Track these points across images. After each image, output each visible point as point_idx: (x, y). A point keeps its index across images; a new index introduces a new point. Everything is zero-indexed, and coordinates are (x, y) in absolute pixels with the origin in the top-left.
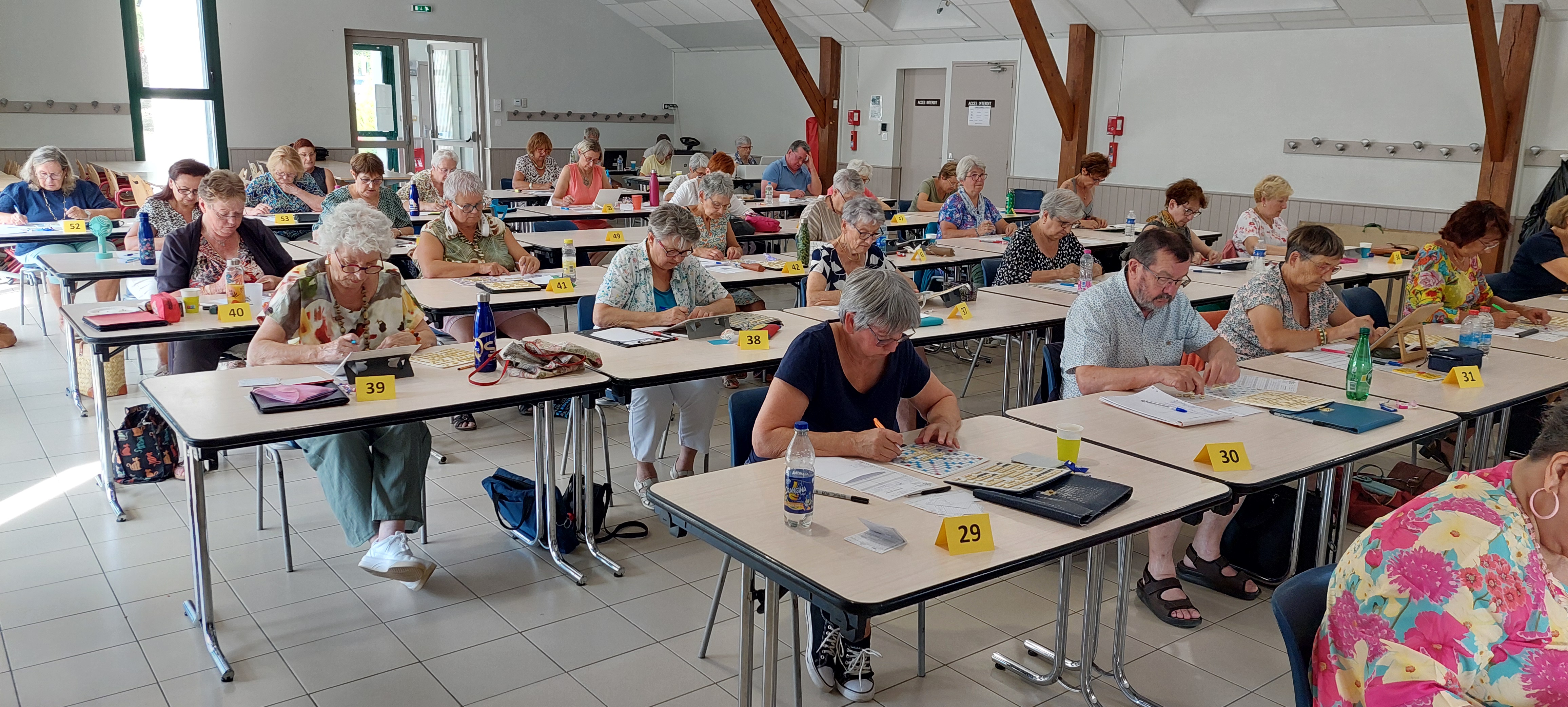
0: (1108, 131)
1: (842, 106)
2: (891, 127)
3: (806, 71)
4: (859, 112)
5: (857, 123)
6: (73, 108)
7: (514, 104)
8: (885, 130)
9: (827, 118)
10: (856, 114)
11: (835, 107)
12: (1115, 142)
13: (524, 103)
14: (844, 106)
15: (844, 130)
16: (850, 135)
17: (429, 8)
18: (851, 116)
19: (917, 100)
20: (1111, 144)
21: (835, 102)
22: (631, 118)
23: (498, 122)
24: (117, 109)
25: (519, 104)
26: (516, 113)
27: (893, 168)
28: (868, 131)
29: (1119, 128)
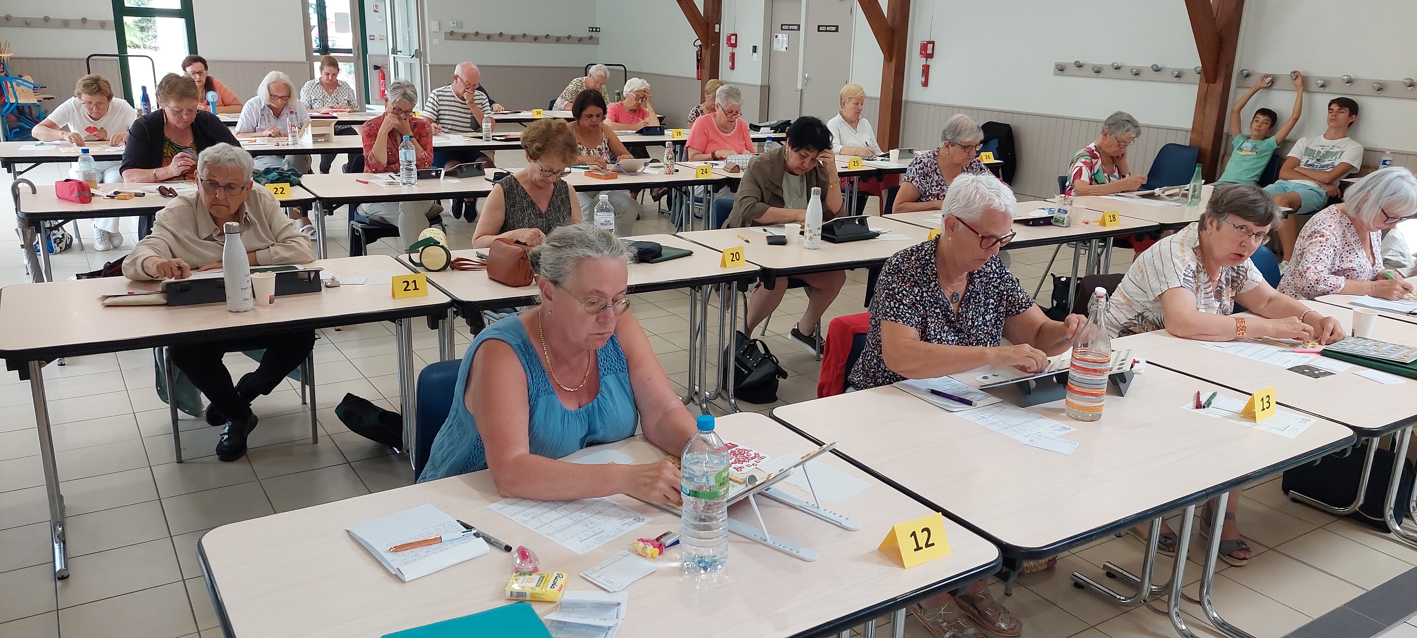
0: (920, 54)
1: (723, 29)
2: (760, 49)
4: (736, 35)
5: (734, 45)
6: (66, 24)
7: (450, 26)
8: (755, 52)
9: (710, 41)
10: (733, 37)
11: (717, 30)
12: (928, 64)
13: (460, 25)
14: (725, 29)
15: (725, 51)
16: (729, 56)
18: (729, 39)
19: (782, 25)
20: (923, 66)
21: (717, 26)
22: (558, 40)
23: (436, 41)
24: (103, 25)
25: (455, 25)
26: (452, 33)
27: (761, 86)
28: (742, 51)
29: (929, 52)
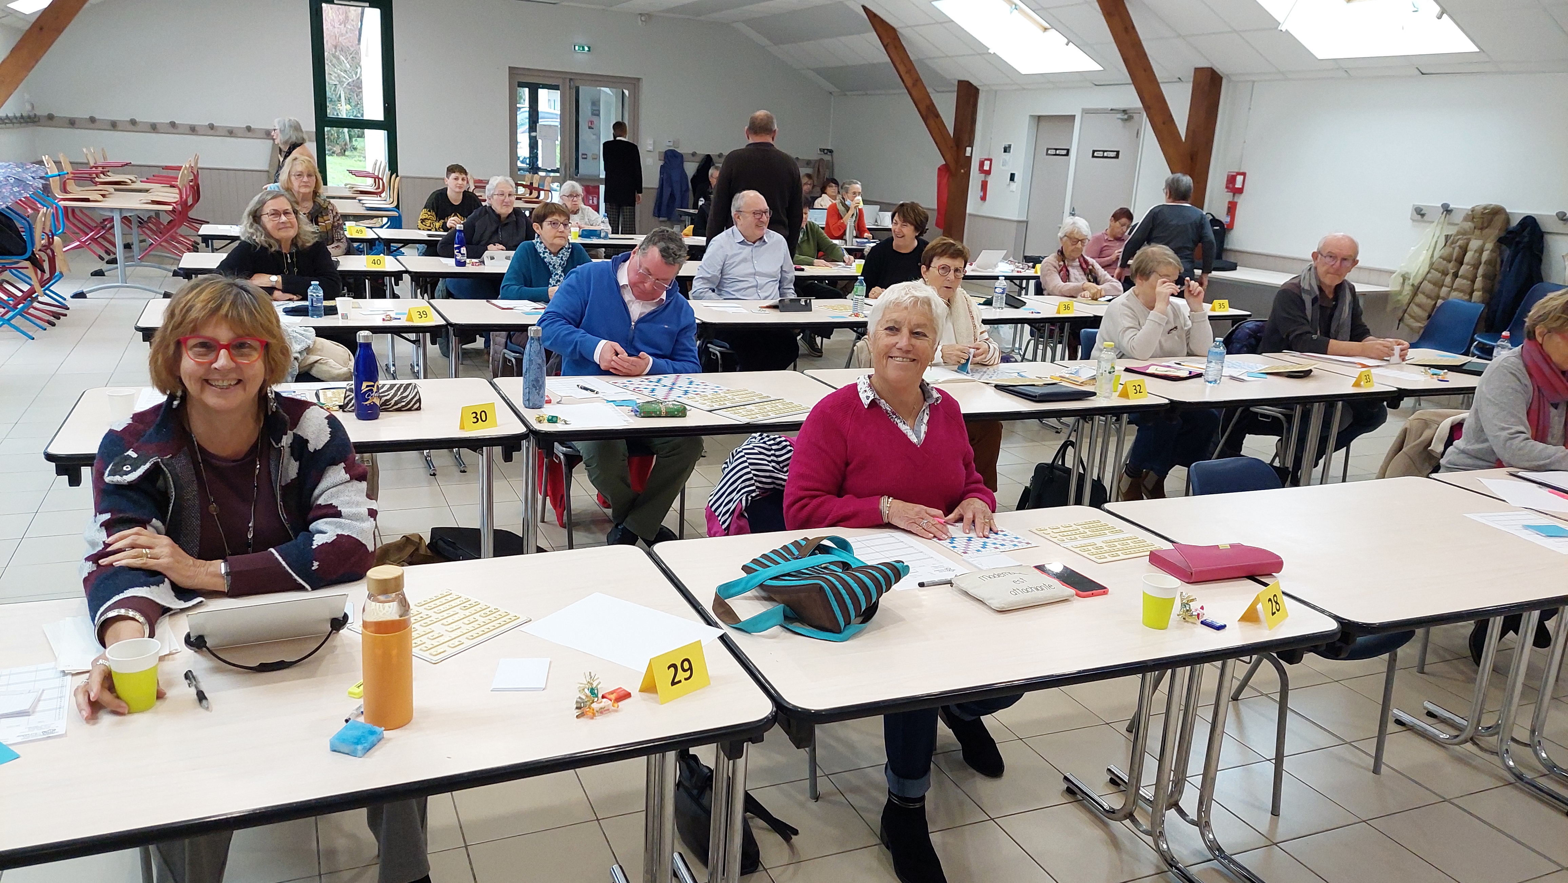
0: (1227, 188)
2: (1019, 177)
3: (937, 116)
4: (990, 160)
5: (988, 173)
8: (1013, 181)
9: (959, 167)
10: (988, 163)
11: (968, 154)
12: (1235, 200)
14: (976, 153)
15: (975, 179)
16: (980, 184)
17: (589, 48)
18: (982, 164)
20: (1229, 204)
21: (969, 149)
27: (1017, 221)
28: (997, 181)
29: (1238, 185)
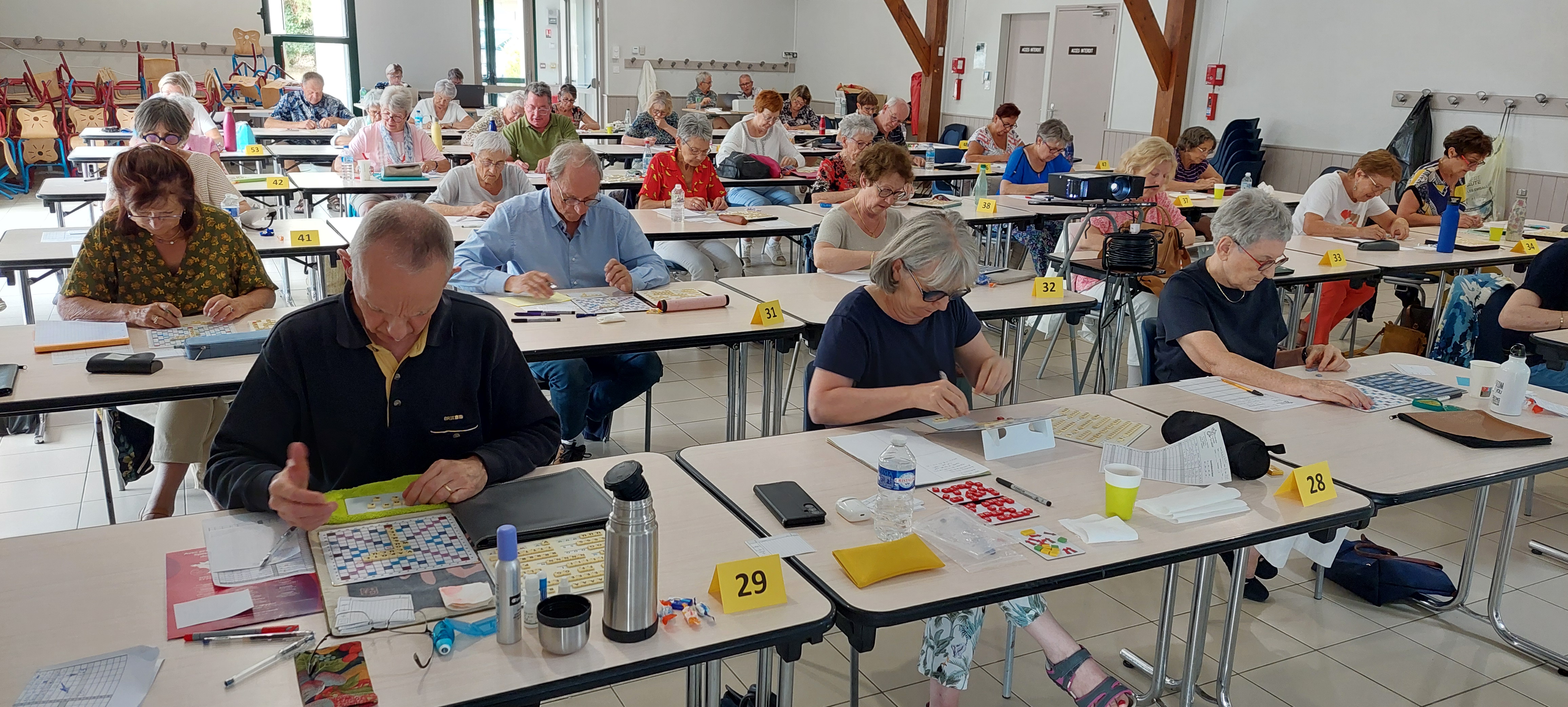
0: (1207, 80)
1: (948, 53)
2: (994, 76)
3: (909, 16)
4: (964, 60)
5: (961, 72)
7: (631, 53)
8: (989, 79)
9: (932, 65)
10: (960, 62)
11: (940, 54)
12: (1215, 92)
13: (642, 51)
15: (949, 77)
16: (954, 83)
18: (955, 63)
20: (1210, 95)
21: (941, 49)
23: (616, 69)
25: (637, 50)
26: (633, 61)
28: (971, 79)
29: (1219, 78)
